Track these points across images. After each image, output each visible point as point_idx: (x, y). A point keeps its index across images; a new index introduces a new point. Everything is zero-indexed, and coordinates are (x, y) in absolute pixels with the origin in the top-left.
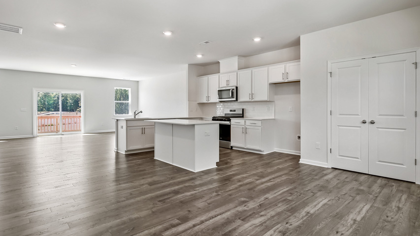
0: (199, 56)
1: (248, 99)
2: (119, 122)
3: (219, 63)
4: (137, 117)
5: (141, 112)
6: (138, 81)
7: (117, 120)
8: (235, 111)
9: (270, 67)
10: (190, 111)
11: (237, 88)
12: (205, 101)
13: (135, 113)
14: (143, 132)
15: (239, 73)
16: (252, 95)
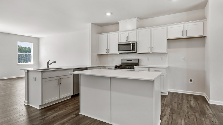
0: (108, 14)
1: (147, 52)
2: (30, 73)
3: (118, 23)
4: (50, 67)
5: (55, 62)
6: (39, 38)
7: (28, 71)
8: (131, 60)
9: (168, 26)
10: (92, 61)
11: (136, 42)
12: (104, 53)
13: (48, 63)
14: (60, 83)
15: (138, 31)
16: (151, 48)
